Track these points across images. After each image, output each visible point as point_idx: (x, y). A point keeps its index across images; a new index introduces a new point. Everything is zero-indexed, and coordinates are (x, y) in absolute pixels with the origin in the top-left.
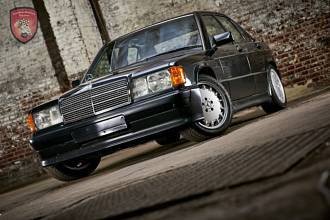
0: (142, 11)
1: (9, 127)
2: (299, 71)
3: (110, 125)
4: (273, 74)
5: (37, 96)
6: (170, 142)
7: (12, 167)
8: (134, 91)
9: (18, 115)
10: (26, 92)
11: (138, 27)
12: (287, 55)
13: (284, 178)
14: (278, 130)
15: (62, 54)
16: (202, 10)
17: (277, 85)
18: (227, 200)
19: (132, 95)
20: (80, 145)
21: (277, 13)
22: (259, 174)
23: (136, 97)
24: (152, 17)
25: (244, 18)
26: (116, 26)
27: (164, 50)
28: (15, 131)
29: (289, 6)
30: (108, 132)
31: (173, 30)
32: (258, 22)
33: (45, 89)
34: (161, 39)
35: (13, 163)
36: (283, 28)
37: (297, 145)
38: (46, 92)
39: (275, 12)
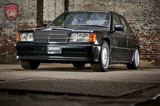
0: (87, 3)
1: (8, 35)
2: (150, 54)
3: (54, 50)
4: (137, 52)
5: (26, 25)
6: (79, 67)
7: (3, 54)
8: (70, 38)
9: (14, 31)
10: (21, 21)
11: (83, 10)
12: (147, 46)
13: (116, 100)
14: (127, 78)
15: (44, 10)
16: (115, 12)
17: (137, 58)
18: (86, 101)
19: (69, 40)
20: (37, 54)
21: (149, 25)
22: (107, 94)
23: (70, 41)
24: (91, 7)
25: (133, 22)
26: (73, 5)
27: (91, 24)
28: (10, 38)
29: (156, 23)
30: (52, 53)
31: (97, 16)
32: (139, 26)
33: (31, 23)
34: (91, 18)
35: (4, 52)
36: (149, 32)
37: (130, 87)
38: (31, 25)
39: (148, 24)
